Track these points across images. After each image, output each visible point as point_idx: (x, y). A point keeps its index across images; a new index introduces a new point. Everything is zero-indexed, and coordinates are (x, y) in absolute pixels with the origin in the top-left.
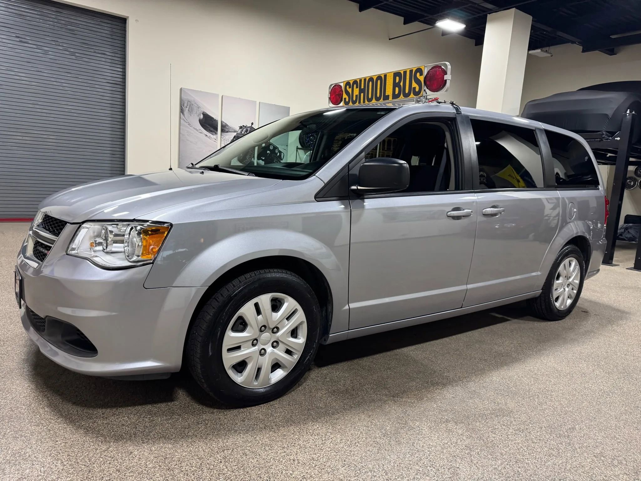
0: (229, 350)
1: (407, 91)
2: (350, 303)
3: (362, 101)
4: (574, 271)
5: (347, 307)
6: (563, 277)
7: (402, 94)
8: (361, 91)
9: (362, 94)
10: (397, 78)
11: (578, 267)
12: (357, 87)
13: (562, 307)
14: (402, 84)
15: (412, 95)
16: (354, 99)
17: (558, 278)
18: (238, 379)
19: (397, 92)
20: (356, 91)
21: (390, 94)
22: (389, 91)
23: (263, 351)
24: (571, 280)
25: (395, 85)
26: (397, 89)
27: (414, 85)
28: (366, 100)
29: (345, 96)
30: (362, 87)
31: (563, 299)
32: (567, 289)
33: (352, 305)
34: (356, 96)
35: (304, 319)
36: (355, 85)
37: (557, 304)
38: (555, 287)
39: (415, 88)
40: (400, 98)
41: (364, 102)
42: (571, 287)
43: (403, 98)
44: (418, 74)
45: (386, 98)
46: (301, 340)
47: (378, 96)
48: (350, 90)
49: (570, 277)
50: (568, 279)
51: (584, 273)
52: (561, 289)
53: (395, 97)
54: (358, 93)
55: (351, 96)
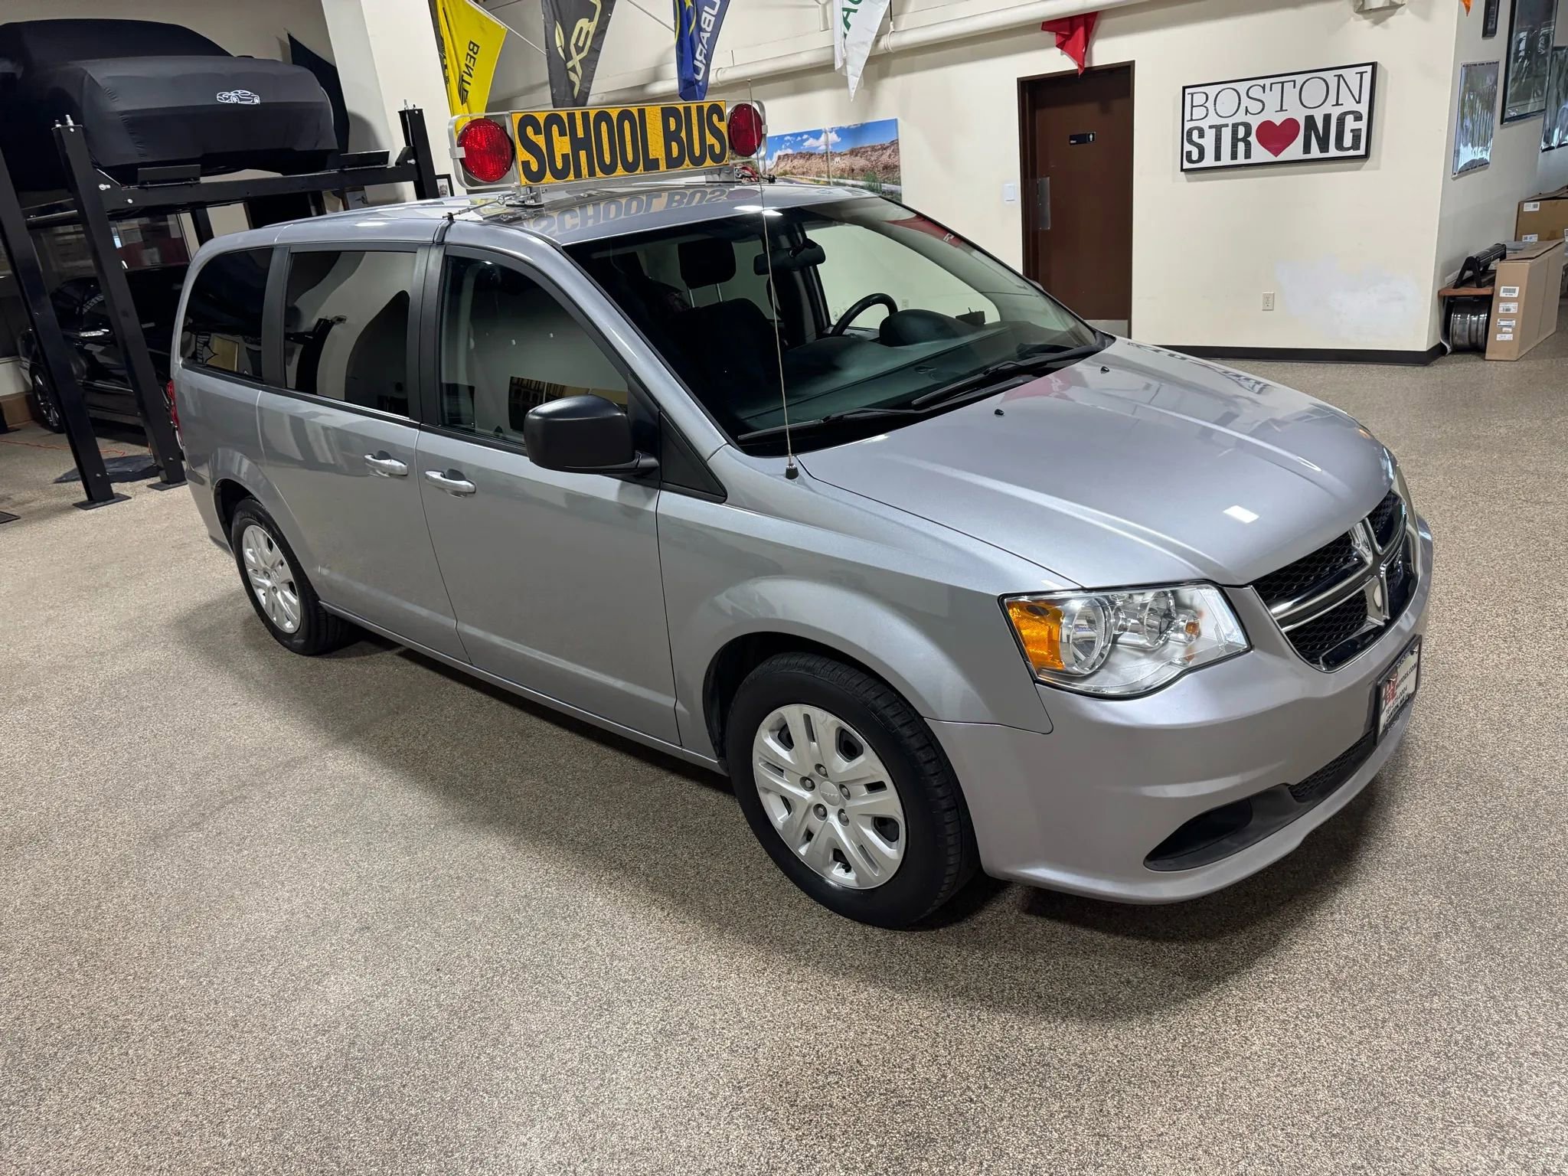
1: (697, 153)
3: (585, 171)
7: (687, 158)
8: (577, 144)
9: (583, 154)
10: (672, 121)
12: (562, 133)
14: (683, 134)
15: (708, 161)
16: (559, 165)
19: (675, 153)
20: (562, 146)
21: (660, 158)
22: (656, 150)
25: (669, 137)
26: (674, 145)
27: (710, 139)
28: (597, 169)
29: (523, 154)
30: (580, 134)
34: (565, 157)
36: (555, 128)
39: (712, 147)
40: (684, 166)
41: (592, 173)
43: (691, 166)
44: (715, 118)
45: (652, 165)
47: (630, 158)
48: (540, 140)
53: (673, 163)
54: (567, 149)
55: (545, 158)
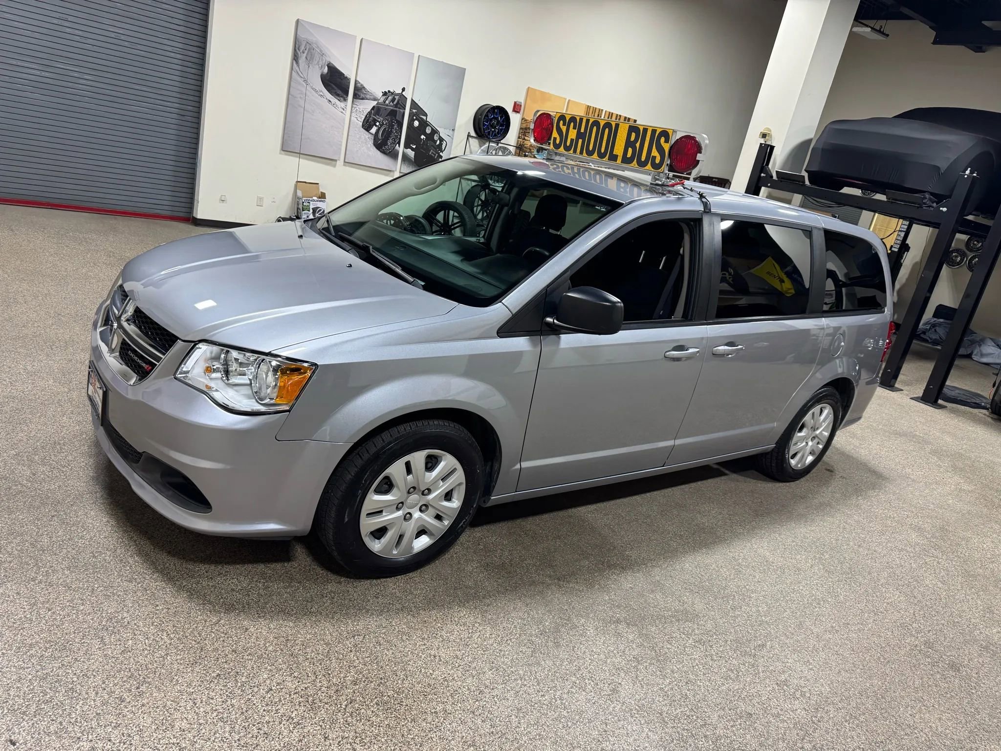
0: (369, 515)
1: (643, 159)
2: (523, 461)
3: (579, 150)
4: (824, 421)
5: (518, 466)
6: (808, 429)
7: (635, 160)
8: (580, 135)
9: (580, 141)
10: (633, 135)
11: (831, 416)
12: (574, 128)
13: (799, 466)
14: (638, 145)
15: (649, 166)
16: (568, 144)
17: (801, 430)
18: (376, 546)
19: (629, 155)
20: (573, 134)
21: (619, 154)
22: (619, 150)
23: (408, 515)
24: (818, 432)
25: (629, 144)
26: (630, 150)
27: (655, 153)
28: (584, 151)
29: (555, 134)
30: (582, 130)
31: (803, 456)
32: (810, 443)
33: (525, 465)
34: (572, 140)
35: (463, 480)
36: (572, 124)
37: (793, 462)
38: (794, 440)
39: (654, 157)
40: (632, 165)
41: (581, 153)
42: (816, 441)
43: (637, 166)
44: (663, 140)
45: (613, 158)
46: (456, 504)
47: (603, 150)
48: (564, 129)
49: (818, 429)
50: (814, 431)
51: (838, 424)
52: (802, 443)
53: (626, 160)
54: (574, 137)
55: (563, 137)
